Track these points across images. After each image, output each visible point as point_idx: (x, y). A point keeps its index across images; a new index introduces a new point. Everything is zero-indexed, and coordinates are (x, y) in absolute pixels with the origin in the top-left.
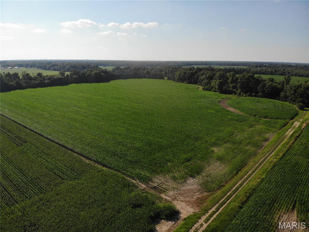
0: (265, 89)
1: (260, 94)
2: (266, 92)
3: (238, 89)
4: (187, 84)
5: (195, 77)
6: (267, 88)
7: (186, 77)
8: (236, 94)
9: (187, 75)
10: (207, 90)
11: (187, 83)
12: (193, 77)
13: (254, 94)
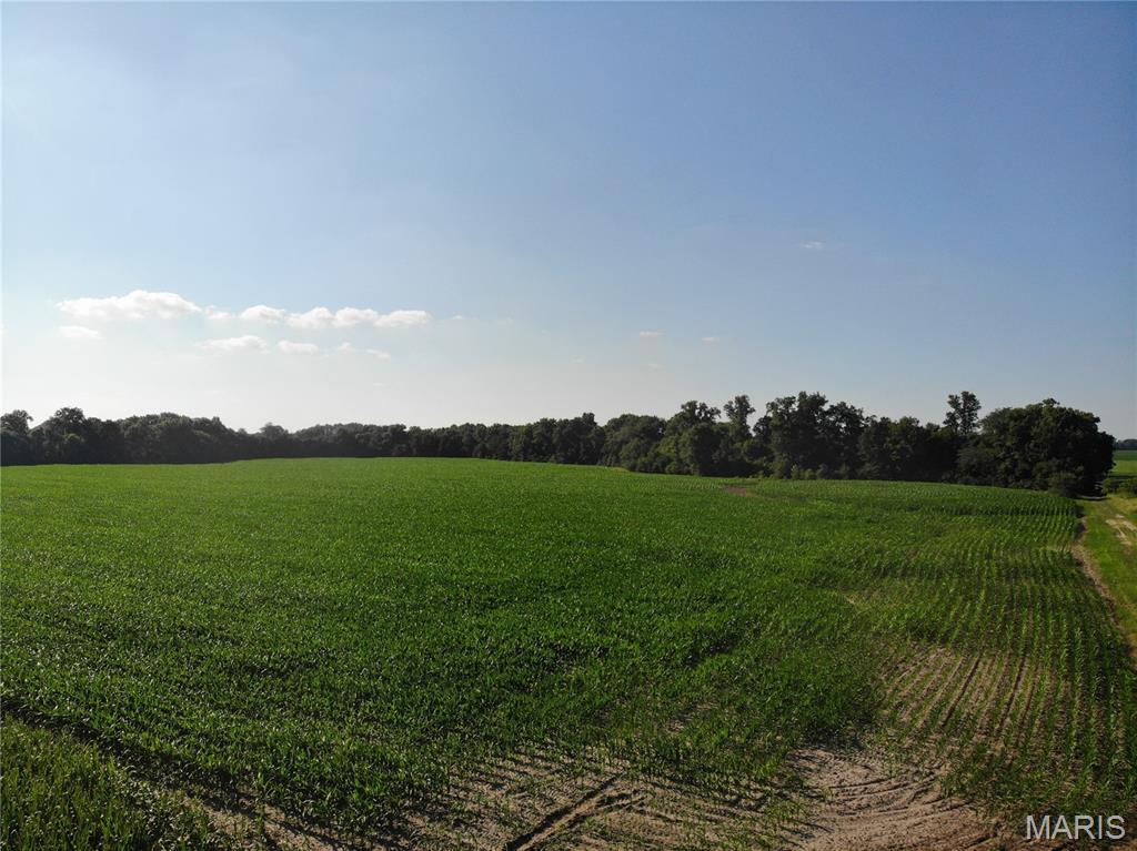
0: (888, 444)
1: (868, 467)
2: (894, 457)
3: (776, 453)
4: (560, 465)
5: (590, 436)
6: (896, 442)
7: (555, 441)
8: (768, 473)
9: (560, 432)
10: (646, 469)
11: (558, 463)
12: (582, 437)
13: (843, 469)
